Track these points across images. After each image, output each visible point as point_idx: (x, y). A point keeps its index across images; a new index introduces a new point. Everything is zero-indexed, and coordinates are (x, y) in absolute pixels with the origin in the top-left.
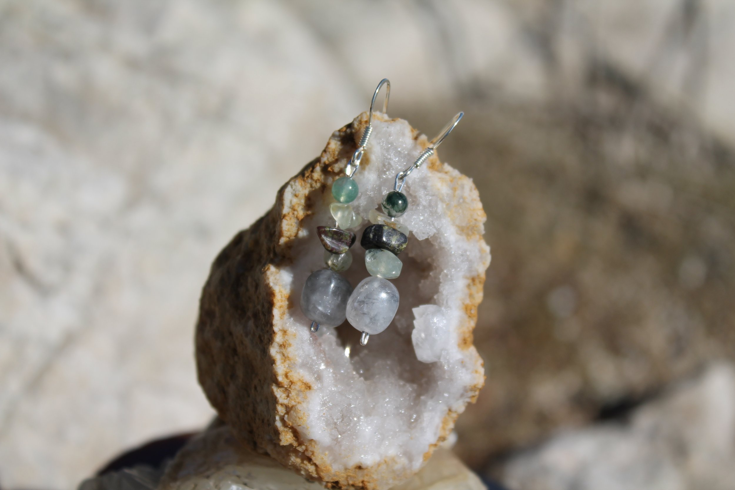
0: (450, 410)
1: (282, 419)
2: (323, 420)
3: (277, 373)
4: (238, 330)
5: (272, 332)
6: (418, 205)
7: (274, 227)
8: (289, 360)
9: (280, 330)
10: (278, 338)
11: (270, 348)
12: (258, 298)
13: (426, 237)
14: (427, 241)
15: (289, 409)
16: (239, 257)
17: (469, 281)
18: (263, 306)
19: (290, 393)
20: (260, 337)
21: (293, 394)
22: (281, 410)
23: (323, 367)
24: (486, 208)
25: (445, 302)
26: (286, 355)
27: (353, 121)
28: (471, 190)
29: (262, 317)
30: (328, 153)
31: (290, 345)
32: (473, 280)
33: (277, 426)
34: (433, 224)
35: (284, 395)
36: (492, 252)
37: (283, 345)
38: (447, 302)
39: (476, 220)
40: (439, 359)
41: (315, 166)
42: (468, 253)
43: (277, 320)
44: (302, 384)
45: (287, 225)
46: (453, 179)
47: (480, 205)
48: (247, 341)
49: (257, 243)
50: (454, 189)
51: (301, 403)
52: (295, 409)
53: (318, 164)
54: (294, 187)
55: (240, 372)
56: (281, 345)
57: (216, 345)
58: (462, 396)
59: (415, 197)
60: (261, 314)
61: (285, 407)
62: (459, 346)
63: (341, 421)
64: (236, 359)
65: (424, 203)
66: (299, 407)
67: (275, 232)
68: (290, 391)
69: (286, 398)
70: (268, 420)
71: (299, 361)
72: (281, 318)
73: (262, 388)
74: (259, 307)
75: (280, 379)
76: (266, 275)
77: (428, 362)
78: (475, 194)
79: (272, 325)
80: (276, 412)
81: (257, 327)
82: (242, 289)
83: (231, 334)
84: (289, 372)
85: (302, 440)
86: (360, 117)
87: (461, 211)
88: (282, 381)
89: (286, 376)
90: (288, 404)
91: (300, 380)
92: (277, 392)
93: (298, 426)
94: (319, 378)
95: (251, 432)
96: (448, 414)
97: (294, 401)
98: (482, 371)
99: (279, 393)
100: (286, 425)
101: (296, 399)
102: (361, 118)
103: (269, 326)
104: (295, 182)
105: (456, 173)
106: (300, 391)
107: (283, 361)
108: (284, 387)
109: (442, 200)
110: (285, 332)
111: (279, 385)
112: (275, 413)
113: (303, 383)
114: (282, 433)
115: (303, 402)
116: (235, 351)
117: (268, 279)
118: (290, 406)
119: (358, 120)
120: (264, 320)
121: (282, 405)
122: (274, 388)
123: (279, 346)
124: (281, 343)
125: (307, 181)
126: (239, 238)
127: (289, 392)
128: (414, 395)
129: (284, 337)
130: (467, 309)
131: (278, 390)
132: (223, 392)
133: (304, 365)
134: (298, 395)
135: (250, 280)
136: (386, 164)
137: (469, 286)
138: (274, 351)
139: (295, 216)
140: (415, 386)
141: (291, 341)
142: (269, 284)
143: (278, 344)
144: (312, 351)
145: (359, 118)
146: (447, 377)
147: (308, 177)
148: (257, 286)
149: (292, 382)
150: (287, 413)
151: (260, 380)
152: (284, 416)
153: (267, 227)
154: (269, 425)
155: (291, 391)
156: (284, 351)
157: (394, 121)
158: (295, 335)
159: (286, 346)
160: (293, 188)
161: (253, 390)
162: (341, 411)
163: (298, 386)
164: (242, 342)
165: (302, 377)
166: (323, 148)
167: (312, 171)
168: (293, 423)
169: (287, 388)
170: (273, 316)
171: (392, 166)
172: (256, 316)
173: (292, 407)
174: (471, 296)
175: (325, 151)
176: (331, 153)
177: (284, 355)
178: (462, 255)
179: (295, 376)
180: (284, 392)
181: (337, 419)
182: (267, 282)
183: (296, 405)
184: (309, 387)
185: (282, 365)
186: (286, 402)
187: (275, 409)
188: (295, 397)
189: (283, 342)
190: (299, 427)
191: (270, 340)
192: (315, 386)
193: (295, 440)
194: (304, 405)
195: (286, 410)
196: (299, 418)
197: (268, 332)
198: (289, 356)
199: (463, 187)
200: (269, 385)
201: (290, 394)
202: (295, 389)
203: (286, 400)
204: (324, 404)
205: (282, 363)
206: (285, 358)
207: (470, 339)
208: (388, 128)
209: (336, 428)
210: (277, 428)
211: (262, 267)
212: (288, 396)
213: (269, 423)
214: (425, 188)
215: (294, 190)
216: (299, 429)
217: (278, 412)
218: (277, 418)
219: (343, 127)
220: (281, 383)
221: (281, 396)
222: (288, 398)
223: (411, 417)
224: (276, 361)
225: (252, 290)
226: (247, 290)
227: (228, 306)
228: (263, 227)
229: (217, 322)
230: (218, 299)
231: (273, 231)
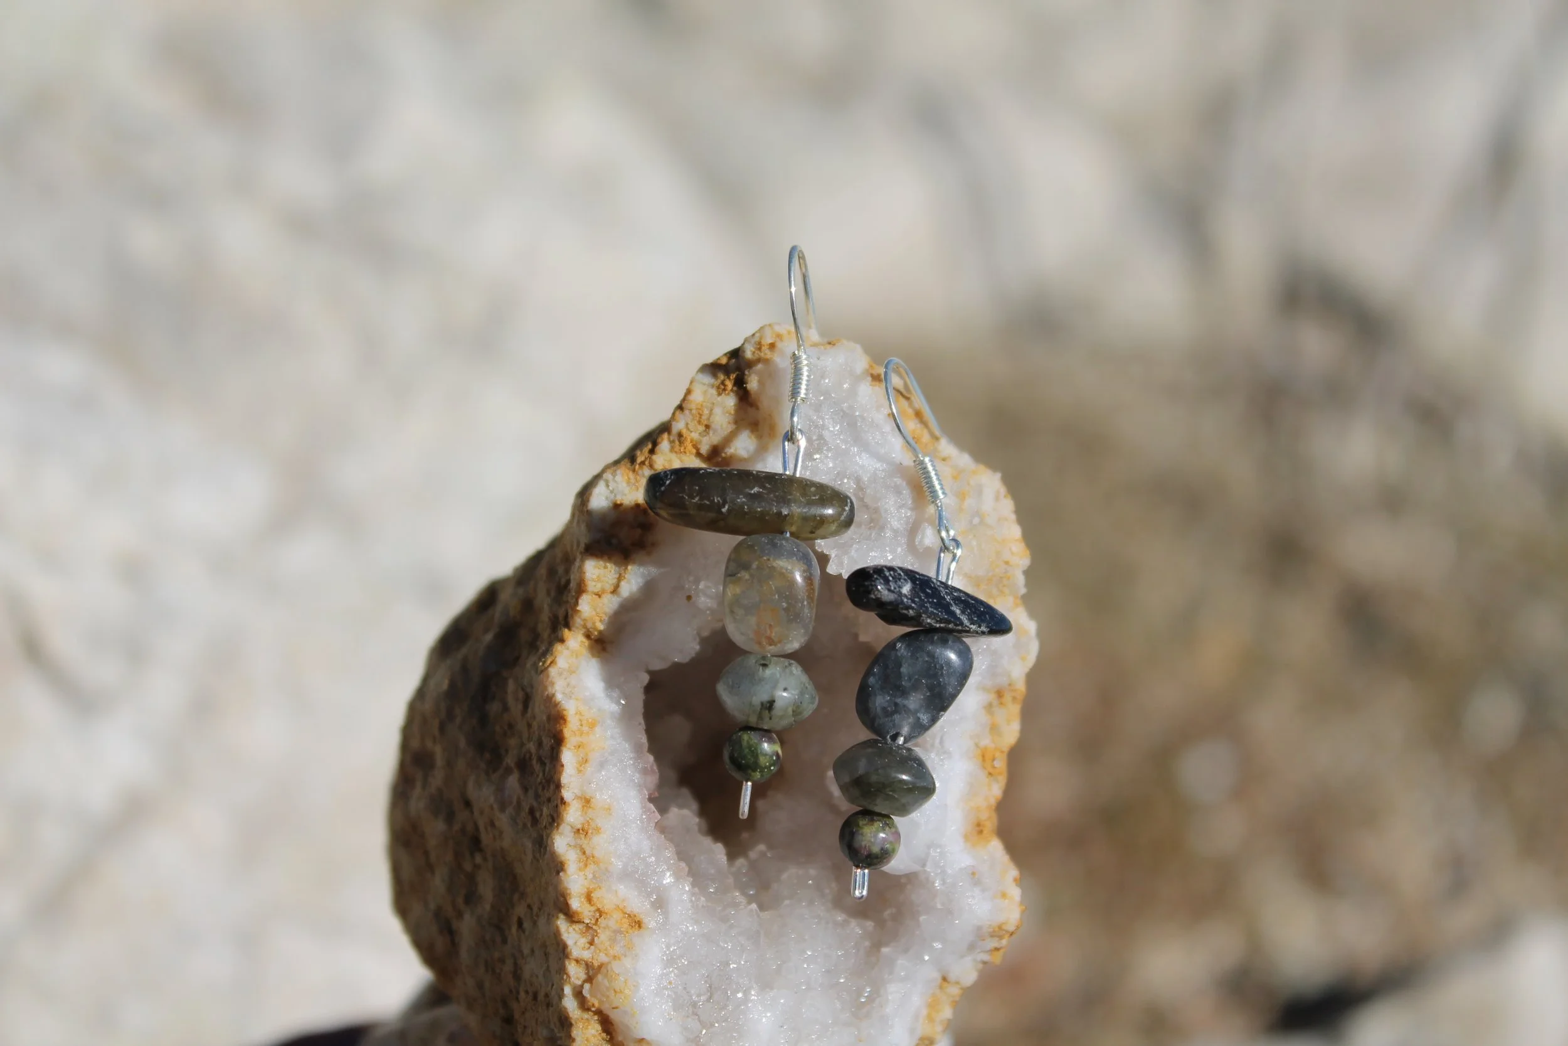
0: (944, 979)
1: (578, 994)
2: (669, 996)
3: (568, 892)
4: (483, 794)
5: (559, 801)
6: (882, 528)
7: (567, 571)
8: (596, 863)
9: (577, 797)
10: (572, 815)
11: (553, 837)
12: (529, 726)
15: (592, 972)
16: (489, 637)
17: (992, 697)
18: (540, 744)
19: (596, 936)
20: (532, 812)
21: (603, 937)
22: (576, 973)
23: (668, 879)
24: (1029, 538)
25: (937, 741)
26: (588, 852)
27: (743, 344)
28: (997, 499)
29: (537, 767)
30: (687, 412)
31: (598, 830)
32: (1000, 694)
33: (566, 1009)
35: (583, 941)
36: (1040, 634)
37: (583, 830)
38: (941, 742)
39: (1007, 563)
40: (924, 865)
41: (659, 440)
43: (571, 776)
44: (622, 915)
45: (596, 567)
46: (959, 473)
47: (1016, 531)
48: (503, 820)
49: (528, 605)
50: (961, 496)
51: (619, 959)
52: (608, 971)
53: (665, 436)
54: (612, 485)
55: (487, 888)
56: (579, 830)
57: (435, 828)
58: (972, 947)
59: (877, 510)
60: (534, 762)
61: (584, 965)
62: (966, 838)
63: (708, 1000)
64: (478, 859)
65: (895, 524)
66: (616, 967)
67: (568, 582)
68: (596, 931)
69: (587, 945)
70: (547, 995)
71: (618, 864)
72: (580, 771)
73: (535, 923)
74: (532, 747)
75: (575, 904)
76: (548, 676)
77: (897, 873)
78: (1007, 506)
79: (558, 786)
80: (565, 977)
81: (526, 789)
82: (494, 707)
83: (468, 804)
85: (620, 1038)
86: (757, 335)
87: (974, 543)
88: (579, 910)
89: (589, 898)
90: (590, 960)
91: (617, 907)
92: (569, 933)
93: (613, 1008)
94: (660, 904)
95: (509, 1020)
96: (941, 987)
97: (606, 954)
98: (1016, 893)
99: (571, 935)
100: (586, 1007)
101: (609, 948)
102: (761, 338)
103: (552, 787)
104: (614, 474)
105: (964, 460)
106: (618, 932)
107: (582, 864)
108: (583, 922)
110: (587, 802)
111: (572, 917)
112: (563, 979)
113: (626, 913)
114: (576, 1023)
115: (625, 956)
116: (476, 843)
117: (553, 684)
118: (596, 964)
119: (753, 341)
120: (541, 775)
121: (577, 961)
122: (562, 923)
123: (575, 832)
124: (579, 826)
125: (640, 472)
126: (489, 597)
127: (595, 934)
128: (867, 944)
129: (586, 813)
130: (984, 757)
131: (571, 929)
132: (449, 930)
133: (626, 875)
134: (613, 941)
135: (511, 686)
136: (814, 438)
137: (989, 708)
138: (562, 843)
140: (870, 924)
141: (601, 822)
142: (553, 695)
143: (572, 827)
144: (646, 844)
145: (757, 338)
146: (939, 906)
147: (643, 463)
148: (527, 700)
149: (600, 912)
150: (590, 979)
151: (529, 907)
152: (582, 986)
153: (552, 572)
154: (548, 1005)
155: (598, 931)
156: (584, 842)
157: (831, 346)
158: (608, 810)
159: (590, 831)
160: (611, 488)
161: (514, 929)
162: (707, 977)
163: (613, 921)
164: (492, 824)
165: (623, 900)
166: (677, 402)
167: (652, 451)
168: (601, 1002)
169: (589, 925)
170: (563, 766)
171: (826, 443)
172: (523, 765)
173: (600, 967)
174: (994, 729)
175: (680, 408)
176: (694, 412)
177: (584, 853)
179: (607, 899)
180: (583, 934)
181: (699, 996)
182: (550, 690)
183: (609, 963)
184: (639, 924)
185: (581, 874)
186: (586, 955)
187: (562, 970)
188: (607, 944)
189: (583, 824)
190: (615, 1010)
191: (555, 819)
192: (651, 923)
193: (607, 1041)
194: (627, 962)
195: (587, 974)
196: (615, 991)
197: (549, 800)
198: (596, 854)
199: (979, 491)
200: (550, 918)
201: (596, 938)
202: (607, 927)
203: (587, 952)
204: (670, 961)
205: (580, 869)
206: (587, 858)
207: (991, 822)
208: (819, 359)
209: (697, 1015)
210: (568, 1013)
211: (540, 660)
212: (591, 943)
213: (550, 1001)
215: (612, 492)
216: (614, 1016)
217: (569, 976)
218: (568, 990)
219: (722, 357)
220: (576, 913)
221: (576, 943)
222: (592, 947)
223: (859, 994)
224: (566, 866)
225: (515, 708)
226: (506, 708)
227: (462, 743)
228: (542, 571)
229: (437, 778)
230: (442, 728)
231: (563, 581)
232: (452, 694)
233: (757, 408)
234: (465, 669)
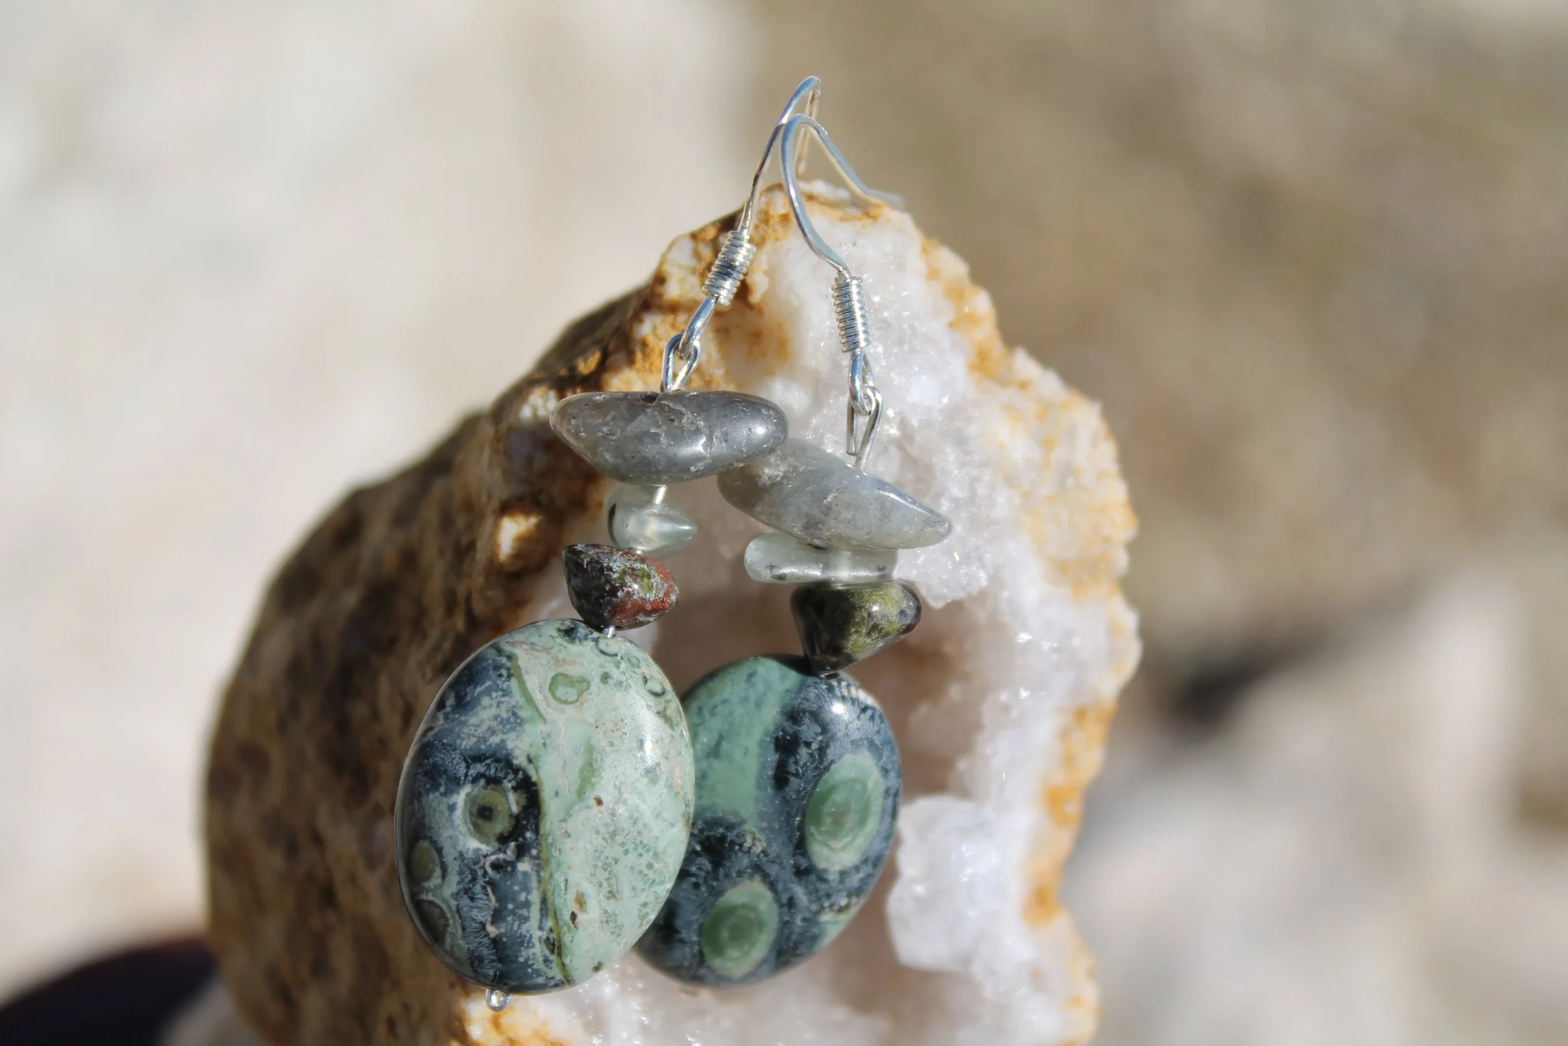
4: (341, 836)
13: (951, 595)
14: (956, 607)
16: (351, 599)
17: (1069, 720)
28: (1094, 443)
32: (1081, 715)
34: (980, 559)
39: (1107, 540)
40: (968, 962)
42: (1076, 641)
46: (1046, 410)
47: (1117, 492)
48: (372, 882)
49: (410, 559)
50: (1047, 443)
57: (269, 860)
59: (929, 468)
62: (1025, 913)
64: (331, 917)
65: (956, 491)
67: (471, 546)
73: (413, 1033)
75: (476, 1032)
77: (931, 971)
78: (1106, 454)
82: (359, 709)
83: (318, 840)
87: (1064, 514)
89: (496, 1021)
91: (536, 1033)
94: (598, 1023)
98: (1090, 992)
102: (769, 205)
105: (1048, 383)
109: (1010, 480)
116: (328, 896)
130: (1053, 799)
132: (287, 998)
135: (384, 686)
137: (1064, 734)
140: (882, 1025)
146: (987, 1019)
151: (406, 1007)
153: (447, 521)
157: (871, 220)
164: (353, 879)
174: (1069, 760)
178: (1057, 650)
199: (1071, 433)
207: (1055, 889)
208: (854, 244)
214: (961, 441)
219: (708, 224)
225: (391, 721)
226: (375, 715)
227: (311, 751)
228: (430, 513)
229: (275, 792)
230: (282, 726)
231: (465, 540)
232: (295, 670)
234: (316, 644)
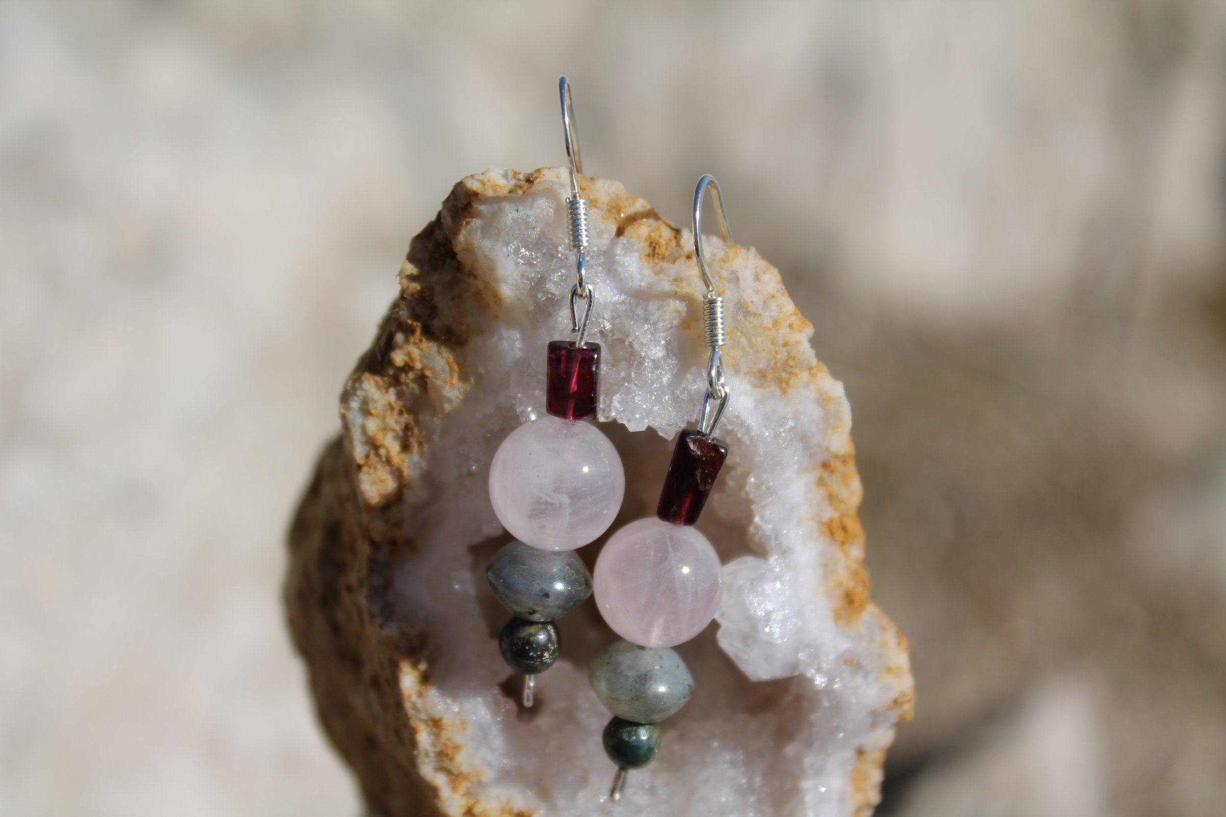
0: (861, 753)
8: (465, 778)
9: (425, 722)
17: (818, 472)
26: (455, 772)
28: (758, 275)
31: (457, 748)
32: (825, 465)
36: (850, 394)
37: (442, 754)
38: (778, 542)
45: (373, 483)
49: (340, 503)
54: (363, 396)
56: (436, 755)
58: (875, 722)
60: (383, 682)
64: (380, 756)
71: (488, 775)
72: (422, 694)
74: (377, 665)
78: (772, 279)
79: (406, 715)
81: (385, 709)
84: (473, 805)
87: (743, 341)
89: (472, 812)
96: (860, 759)
107: (452, 785)
110: (436, 724)
120: (392, 698)
123: (434, 757)
124: (435, 752)
125: (384, 374)
129: (438, 736)
130: (832, 530)
137: (821, 482)
138: (427, 770)
139: (384, 459)
141: (458, 739)
143: (429, 752)
146: (826, 704)
147: (383, 363)
156: (448, 764)
158: (461, 724)
159: (450, 752)
165: (507, 803)
167: (391, 351)
177: (451, 773)
179: (488, 807)
185: (453, 794)
189: (439, 748)
191: (414, 746)
197: (404, 725)
198: (463, 770)
205: (455, 788)
206: (454, 777)
215: (363, 401)
224: (438, 791)
233: (476, 277)
